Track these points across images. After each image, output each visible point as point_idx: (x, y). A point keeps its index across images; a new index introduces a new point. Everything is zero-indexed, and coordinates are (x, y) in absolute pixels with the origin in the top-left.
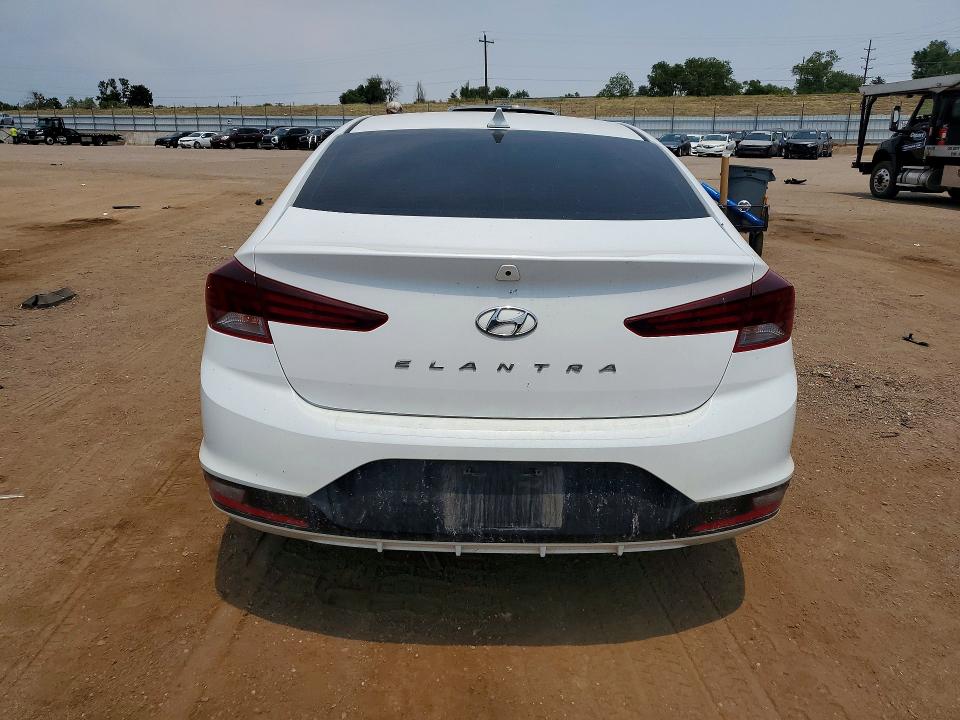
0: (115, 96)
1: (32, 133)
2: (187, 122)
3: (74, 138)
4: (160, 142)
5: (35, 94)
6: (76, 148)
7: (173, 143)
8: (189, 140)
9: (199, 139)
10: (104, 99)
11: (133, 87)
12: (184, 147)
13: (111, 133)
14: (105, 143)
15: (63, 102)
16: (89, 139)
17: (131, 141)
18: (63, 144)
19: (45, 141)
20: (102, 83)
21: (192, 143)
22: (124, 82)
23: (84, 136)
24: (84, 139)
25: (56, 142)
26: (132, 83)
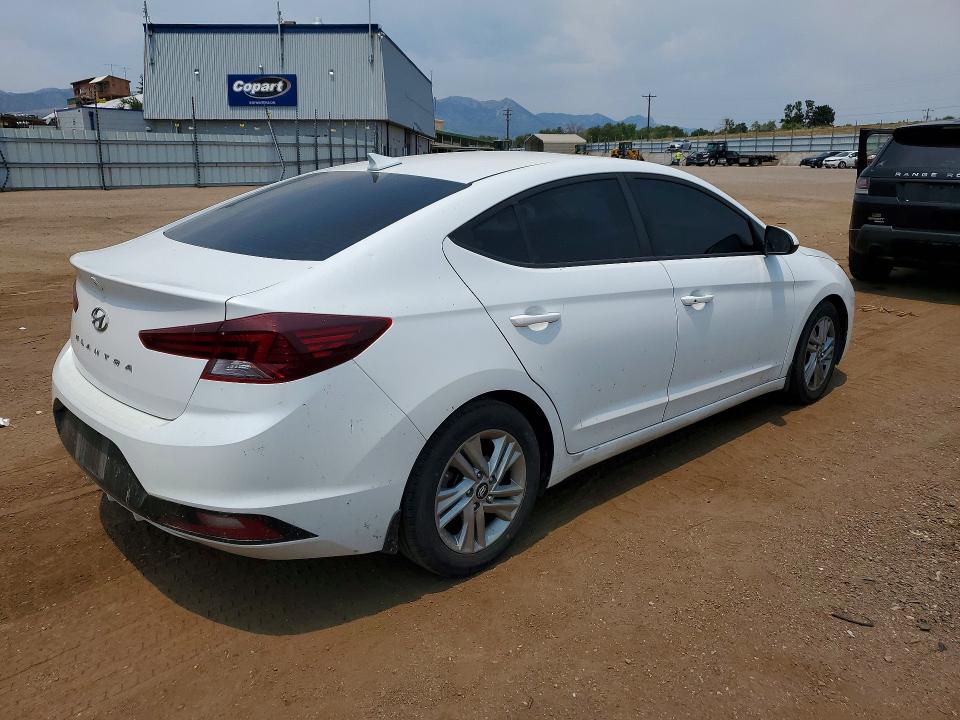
0: (799, 118)
1: (700, 156)
2: (842, 141)
3: (733, 160)
4: (805, 162)
5: (727, 121)
6: (735, 168)
7: (817, 164)
8: (834, 160)
9: (845, 159)
10: (787, 122)
11: (818, 108)
12: (828, 167)
13: (768, 154)
14: (760, 163)
15: (749, 126)
16: (747, 161)
17: (784, 161)
18: (724, 165)
19: (708, 163)
20: (789, 106)
21: (836, 163)
22: (810, 104)
23: (743, 157)
24: (741, 161)
25: (717, 163)
26: (817, 104)
